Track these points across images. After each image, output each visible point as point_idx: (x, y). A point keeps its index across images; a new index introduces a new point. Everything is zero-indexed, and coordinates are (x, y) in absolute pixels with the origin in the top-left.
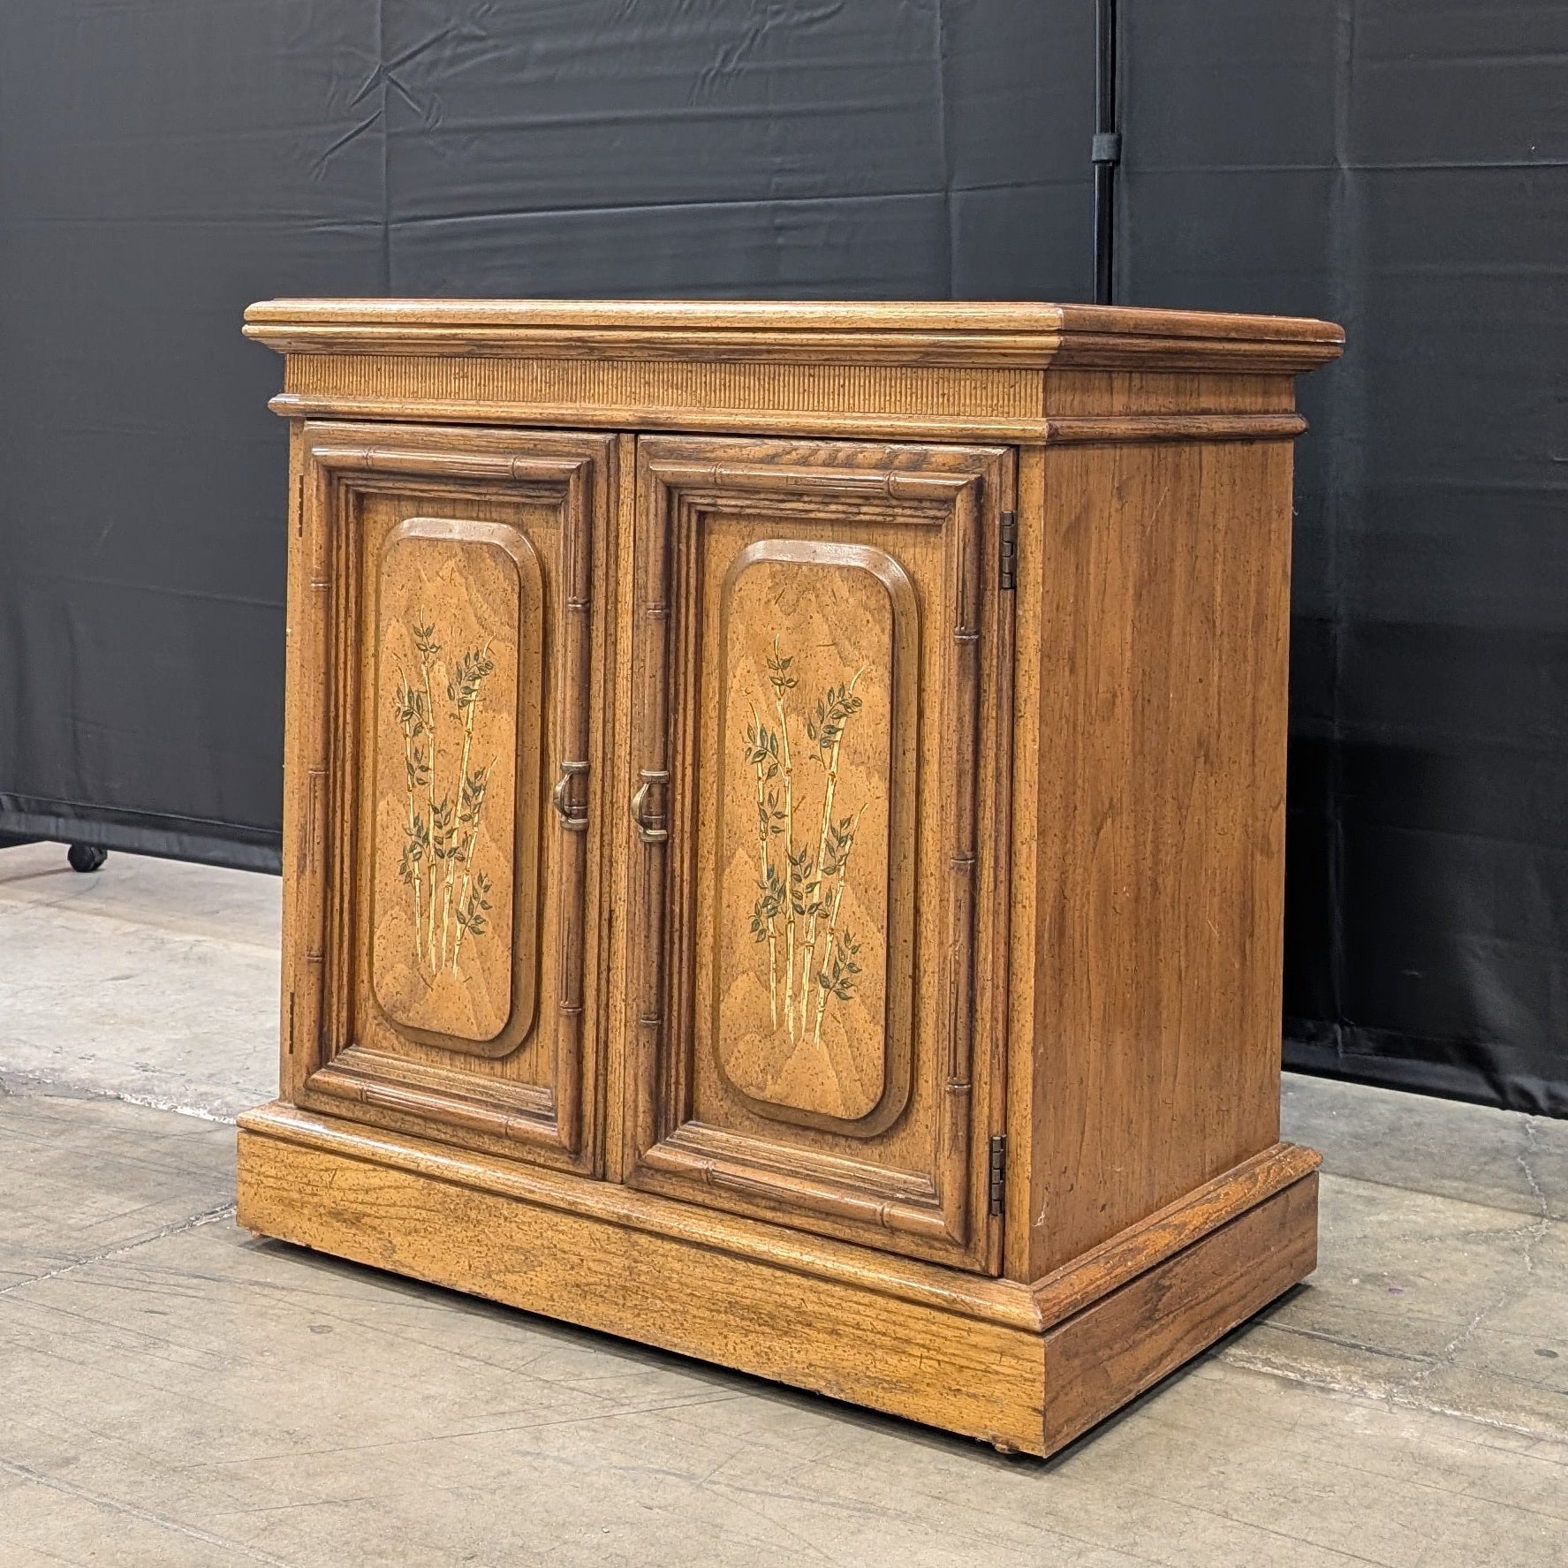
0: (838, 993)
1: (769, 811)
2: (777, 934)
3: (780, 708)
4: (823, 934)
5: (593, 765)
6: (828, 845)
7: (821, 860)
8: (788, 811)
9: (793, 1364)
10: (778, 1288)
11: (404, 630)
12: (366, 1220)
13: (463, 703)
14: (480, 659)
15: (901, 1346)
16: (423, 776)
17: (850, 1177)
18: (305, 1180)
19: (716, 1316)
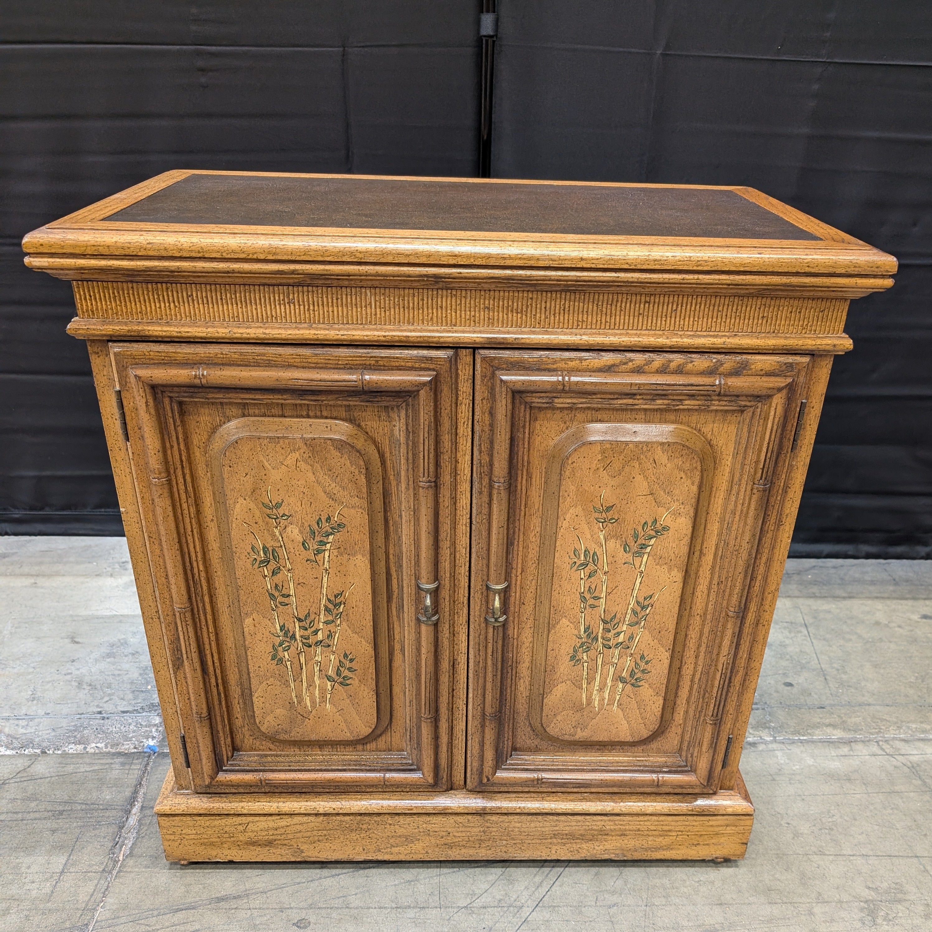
0: (633, 685)
1: (588, 596)
2: (590, 660)
3: (602, 537)
4: (624, 657)
5: (443, 582)
6: (633, 610)
7: (627, 619)
8: (603, 595)
9: (595, 851)
10: (588, 824)
11: (252, 505)
12: (277, 842)
13: (318, 552)
14: (332, 522)
15: (665, 833)
16: (286, 600)
17: (631, 766)
18: (222, 831)
19: (544, 841)
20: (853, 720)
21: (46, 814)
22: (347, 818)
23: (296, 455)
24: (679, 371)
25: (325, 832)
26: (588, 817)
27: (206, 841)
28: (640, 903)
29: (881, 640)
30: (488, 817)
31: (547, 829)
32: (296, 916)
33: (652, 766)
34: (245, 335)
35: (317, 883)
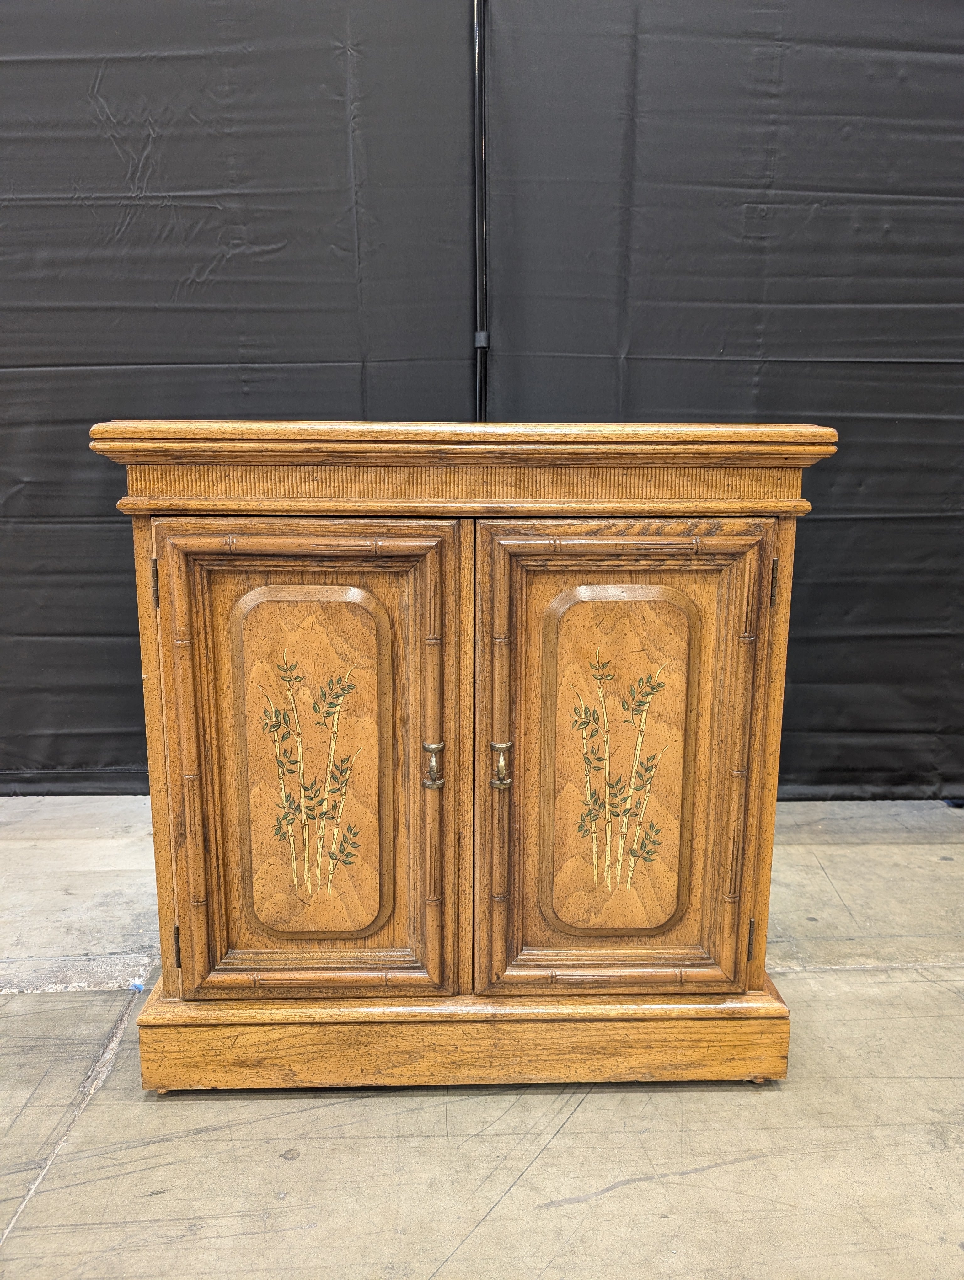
0: (644, 859)
1: (591, 757)
2: (598, 831)
3: (600, 694)
4: (633, 826)
5: (447, 744)
6: (637, 773)
7: (632, 783)
8: (607, 756)
9: (619, 1070)
10: (608, 1032)
11: (268, 668)
12: (267, 1061)
13: (328, 714)
14: (343, 683)
15: (694, 1044)
16: (293, 767)
17: (651, 959)
18: (208, 1048)
19: (562, 1057)
20: (886, 950)
21: (16, 1050)
22: (345, 1028)
23: (312, 618)
24: (658, 533)
25: (320, 1047)
26: (608, 1024)
27: (189, 1060)
28: (674, 1128)
29: (903, 879)
30: (499, 1026)
31: (564, 1041)
32: (283, 1147)
33: (673, 959)
34: (273, 507)
35: (308, 1113)
